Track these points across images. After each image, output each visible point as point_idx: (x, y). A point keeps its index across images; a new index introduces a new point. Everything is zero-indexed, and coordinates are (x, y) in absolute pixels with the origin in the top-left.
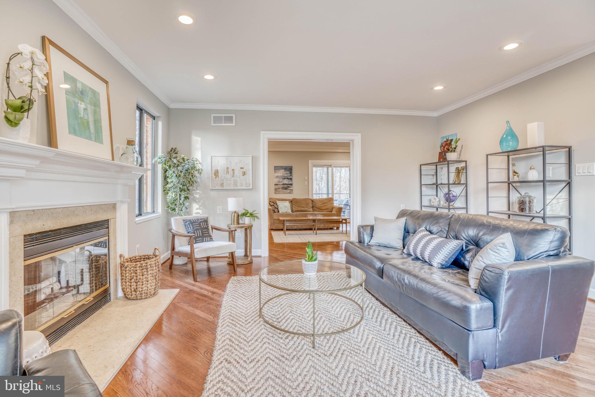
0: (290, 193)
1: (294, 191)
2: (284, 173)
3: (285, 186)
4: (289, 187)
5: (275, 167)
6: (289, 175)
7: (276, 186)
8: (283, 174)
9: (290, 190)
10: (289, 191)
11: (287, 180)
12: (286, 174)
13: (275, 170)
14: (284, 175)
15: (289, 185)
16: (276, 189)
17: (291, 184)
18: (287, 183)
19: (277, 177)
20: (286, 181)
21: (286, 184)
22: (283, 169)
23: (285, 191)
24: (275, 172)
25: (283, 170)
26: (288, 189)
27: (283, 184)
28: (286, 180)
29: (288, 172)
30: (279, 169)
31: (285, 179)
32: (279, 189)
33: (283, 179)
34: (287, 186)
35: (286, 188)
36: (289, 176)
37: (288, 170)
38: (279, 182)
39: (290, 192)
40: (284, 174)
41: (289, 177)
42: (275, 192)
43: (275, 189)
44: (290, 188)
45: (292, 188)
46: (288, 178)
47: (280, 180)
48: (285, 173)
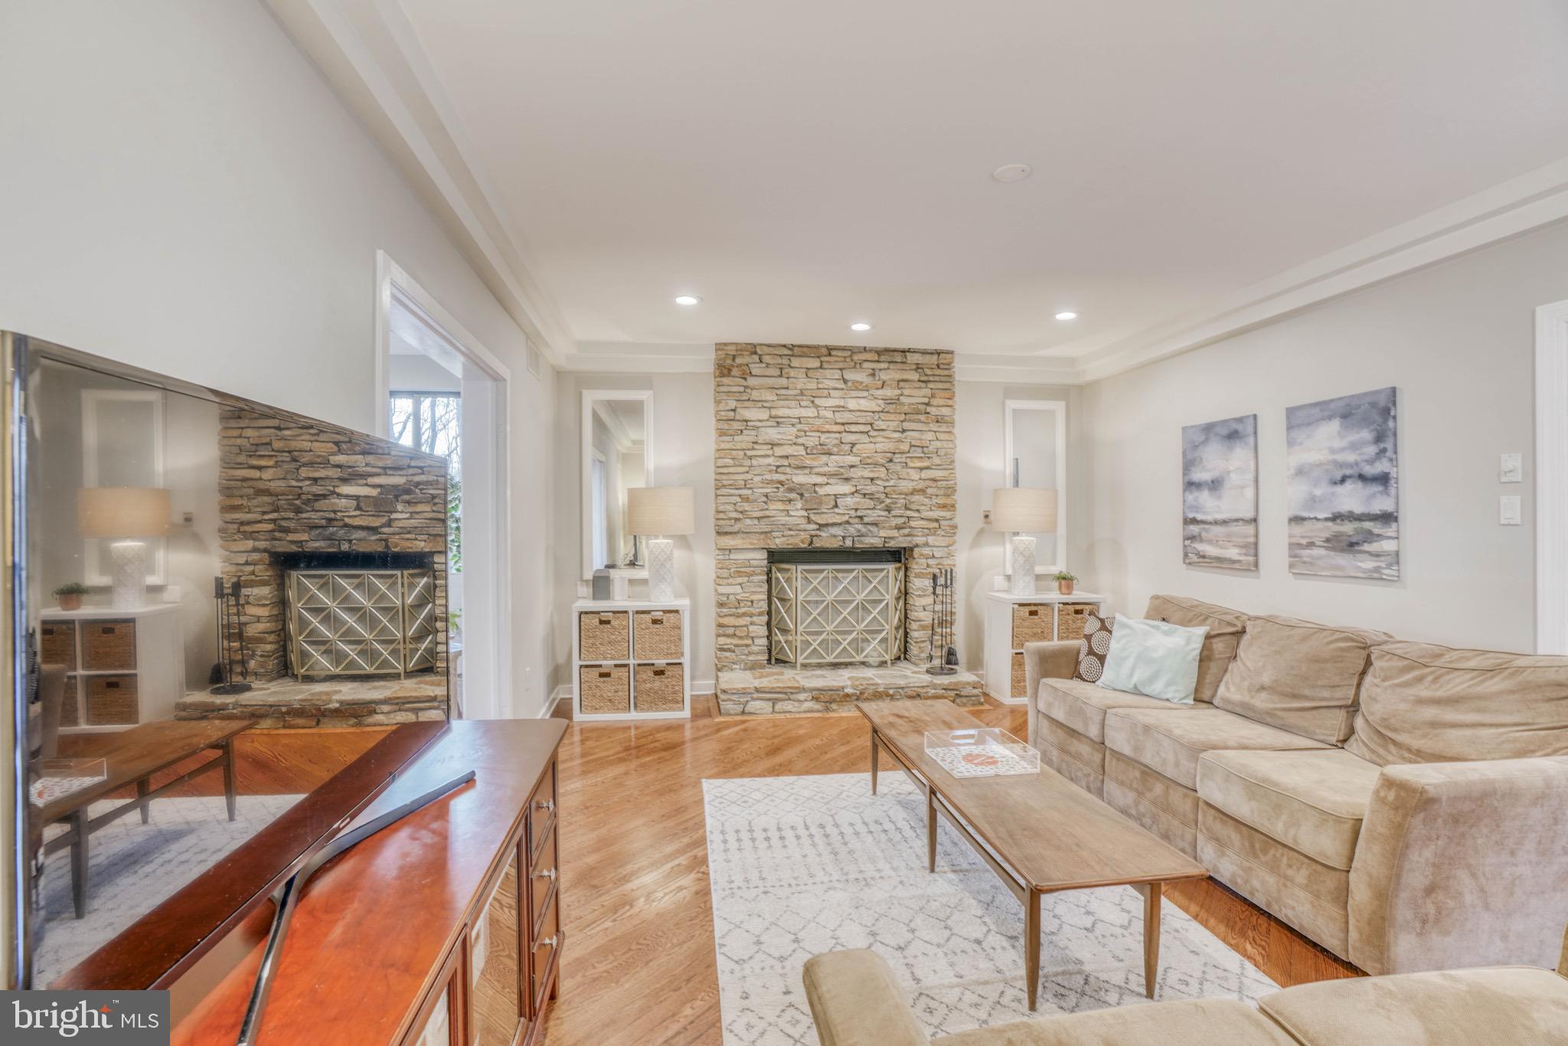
0: (1375, 576)
1: (1410, 566)
2: (1338, 444)
3: (1348, 528)
4: (1370, 537)
5: (1291, 412)
6: (1371, 450)
7: (1298, 529)
8: (1333, 451)
9: (1378, 555)
10: (1369, 564)
11: (1360, 484)
12: (1354, 447)
13: (1290, 428)
14: (1340, 457)
15: (1367, 525)
16: (1294, 547)
17: (1388, 518)
18: (1358, 509)
19: (1300, 472)
20: (1352, 498)
21: (1351, 517)
22: (1330, 418)
23: (1342, 560)
24: (1291, 443)
25: (1335, 425)
26: (1366, 547)
27: (1336, 518)
28: (1349, 486)
29: (1366, 435)
30: (1309, 424)
31: (1343, 480)
32: (1311, 545)
33: (1335, 483)
34: (1357, 531)
35: (1352, 545)
36: (1371, 462)
37: (1365, 422)
38: (1312, 501)
39: (1377, 569)
40: (1342, 450)
41: (1369, 470)
42: (1291, 566)
43: (1291, 544)
44: (1373, 547)
45: (1388, 546)
46: (1362, 477)
47: (1318, 492)
48: (1344, 443)
